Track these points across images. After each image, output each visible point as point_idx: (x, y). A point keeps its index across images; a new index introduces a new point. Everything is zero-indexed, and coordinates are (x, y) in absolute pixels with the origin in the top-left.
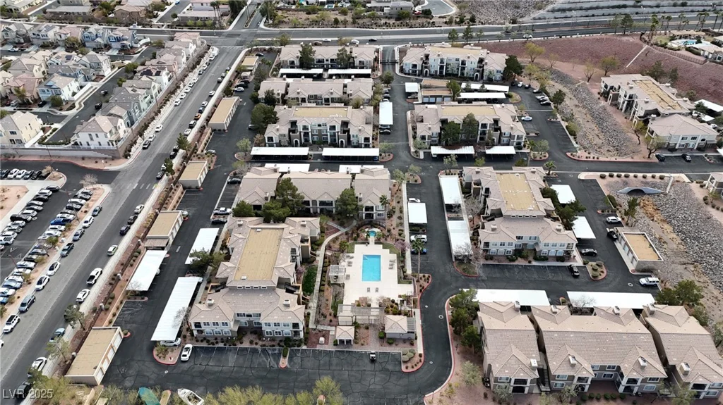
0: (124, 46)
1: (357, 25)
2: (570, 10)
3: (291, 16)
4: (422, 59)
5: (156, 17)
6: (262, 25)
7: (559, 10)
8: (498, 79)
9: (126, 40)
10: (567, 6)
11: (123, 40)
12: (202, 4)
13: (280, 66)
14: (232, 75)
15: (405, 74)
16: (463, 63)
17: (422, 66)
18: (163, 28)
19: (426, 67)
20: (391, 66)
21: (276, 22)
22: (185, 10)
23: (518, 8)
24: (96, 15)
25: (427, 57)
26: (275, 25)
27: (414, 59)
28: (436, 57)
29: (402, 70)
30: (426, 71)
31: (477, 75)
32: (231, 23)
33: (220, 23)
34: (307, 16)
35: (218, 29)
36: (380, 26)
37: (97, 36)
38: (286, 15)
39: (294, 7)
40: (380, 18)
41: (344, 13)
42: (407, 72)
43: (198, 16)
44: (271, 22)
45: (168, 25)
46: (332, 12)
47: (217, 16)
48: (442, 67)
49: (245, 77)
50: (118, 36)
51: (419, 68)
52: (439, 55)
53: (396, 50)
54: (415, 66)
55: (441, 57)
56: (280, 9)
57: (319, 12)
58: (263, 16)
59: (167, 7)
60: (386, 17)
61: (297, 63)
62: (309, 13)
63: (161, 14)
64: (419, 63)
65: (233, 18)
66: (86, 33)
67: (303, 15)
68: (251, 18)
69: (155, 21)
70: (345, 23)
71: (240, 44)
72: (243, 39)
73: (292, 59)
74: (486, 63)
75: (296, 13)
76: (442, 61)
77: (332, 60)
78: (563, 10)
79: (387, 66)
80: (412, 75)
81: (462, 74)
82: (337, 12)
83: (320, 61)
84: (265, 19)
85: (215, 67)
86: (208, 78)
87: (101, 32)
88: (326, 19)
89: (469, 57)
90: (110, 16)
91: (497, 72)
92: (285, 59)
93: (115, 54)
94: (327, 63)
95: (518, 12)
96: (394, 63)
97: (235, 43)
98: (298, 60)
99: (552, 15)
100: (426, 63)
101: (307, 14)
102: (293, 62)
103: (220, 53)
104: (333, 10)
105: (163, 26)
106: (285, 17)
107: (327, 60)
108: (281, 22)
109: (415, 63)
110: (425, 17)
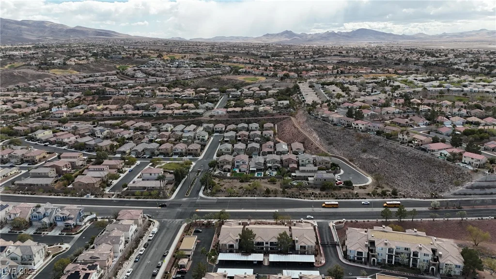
0: (67, 225)
1: (286, 195)
2: (489, 187)
3: (226, 184)
4: (366, 246)
5: (108, 185)
6: (201, 194)
7: (477, 187)
8: (457, 274)
9: (72, 219)
10: (485, 184)
11: (69, 219)
12: (151, 174)
13: (219, 249)
14: (170, 262)
15: (350, 261)
16: (415, 254)
17: (368, 253)
18: (113, 198)
19: (373, 256)
20: (331, 249)
21: (214, 191)
22: (135, 179)
23: (434, 182)
24: (56, 186)
25: (372, 243)
26: (212, 194)
27: (358, 245)
28: (383, 246)
29: (346, 256)
30: (374, 260)
31: (433, 269)
32: (174, 191)
33: (164, 192)
34: (240, 184)
35: (161, 198)
36: (308, 196)
37: (45, 216)
38: (222, 183)
39: (229, 175)
40: (306, 188)
41: (273, 182)
42: (352, 258)
43: (146, 186)
44: (209, 191)
45: (118, 195)
46: (263, 180)
47: (162, 186)
48: (390, 257)
49: (182, 266)
50: (65, 216)
51: (365, 255)
52: (386, 244)
53: (332, 228)
54: (360, 253)
55: (388, 247)
56: (216, 176)
57: (251, 180)
58: (202, 184)
59: (121, 174)
60: (312, 187)
61: (236, 246)
62: (242, 181)
63: (115, 182)
64: (365, 251)
65: (176, 186)
66: (35, 213)
67: (237, 184)
68: (191, 186)
69: (107, 190)
70: (275, 193)
71: (181, 216)
72: (183, 211)
73: (231, 243)
74: (441, 256)
75: (231, 180)
76: (390, 250)
77: (272, 243)
78: (482, 188)
79: (328, 249)
80: (358, 263)
81: (414, 265)
82: (266, 180)
83: (259, 244)
84: (203, 188)
85: (153, 250)
86: (143, 267)
87: (49, 211)
88: (258, 188)
89: (420, 249)
90: (69, 187)
91: (456, 266)
92: (225, 242)
93: (57, 234)
94: (267, 245)
95: (435, 187)
96: (334, 245)
97: (175, 215)
98: (237, 243)
99: (470, 191)
100: (372, 251)
101: (241, 182)
102: (232, 246)
103: (160, 229)
104: (263, 178)
105: (113, 195)
106: (222, 186)
107: (267, 243)
108: (219, 191)
109: (360, 250)
110: (347, 188)
